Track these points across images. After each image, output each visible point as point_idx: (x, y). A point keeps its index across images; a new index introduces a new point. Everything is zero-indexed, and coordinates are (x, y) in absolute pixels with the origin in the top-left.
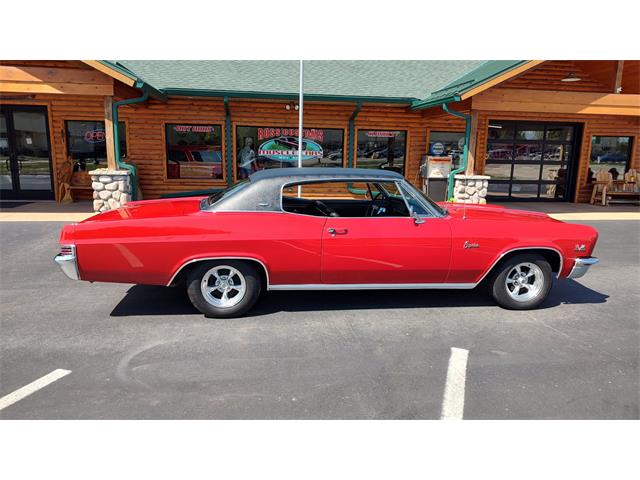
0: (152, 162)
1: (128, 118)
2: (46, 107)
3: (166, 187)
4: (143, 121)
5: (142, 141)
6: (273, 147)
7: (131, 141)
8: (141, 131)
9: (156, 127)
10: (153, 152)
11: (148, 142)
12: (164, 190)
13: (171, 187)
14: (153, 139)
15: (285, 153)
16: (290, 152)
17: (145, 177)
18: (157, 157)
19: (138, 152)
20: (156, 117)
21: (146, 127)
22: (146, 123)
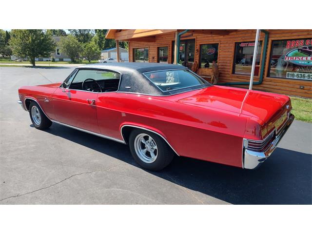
0: (227, 64)
1: (220, 41)
2: (195, 39)
3: (230, 79)
4: (226, 42)
5: (224, 53)
6: (296, 55)
7: (220, 53)
8: (224, 48)
9: (231, 45)
10: (227, 59)
11: (226, 53)
12: (229, 80)
13: (233, 79)
14: (229, 52)
15: (304, 58)
16: (309, 58)
17: (223, 72)
18: (228, 62)
19: (222, 59)
20: (231, 39)
21: (227, 45)
22: (227, 43)
